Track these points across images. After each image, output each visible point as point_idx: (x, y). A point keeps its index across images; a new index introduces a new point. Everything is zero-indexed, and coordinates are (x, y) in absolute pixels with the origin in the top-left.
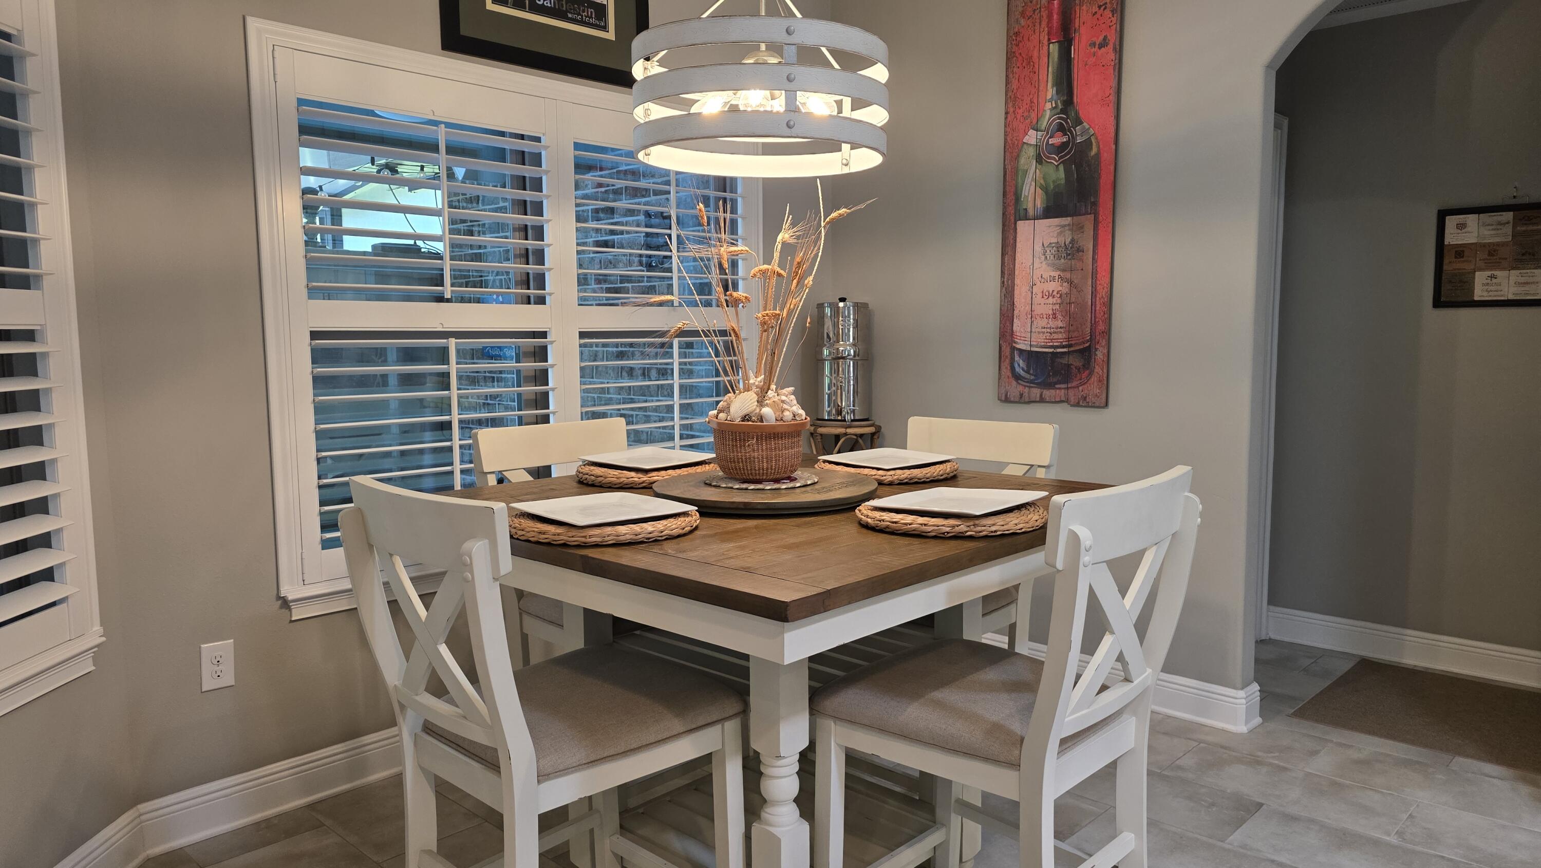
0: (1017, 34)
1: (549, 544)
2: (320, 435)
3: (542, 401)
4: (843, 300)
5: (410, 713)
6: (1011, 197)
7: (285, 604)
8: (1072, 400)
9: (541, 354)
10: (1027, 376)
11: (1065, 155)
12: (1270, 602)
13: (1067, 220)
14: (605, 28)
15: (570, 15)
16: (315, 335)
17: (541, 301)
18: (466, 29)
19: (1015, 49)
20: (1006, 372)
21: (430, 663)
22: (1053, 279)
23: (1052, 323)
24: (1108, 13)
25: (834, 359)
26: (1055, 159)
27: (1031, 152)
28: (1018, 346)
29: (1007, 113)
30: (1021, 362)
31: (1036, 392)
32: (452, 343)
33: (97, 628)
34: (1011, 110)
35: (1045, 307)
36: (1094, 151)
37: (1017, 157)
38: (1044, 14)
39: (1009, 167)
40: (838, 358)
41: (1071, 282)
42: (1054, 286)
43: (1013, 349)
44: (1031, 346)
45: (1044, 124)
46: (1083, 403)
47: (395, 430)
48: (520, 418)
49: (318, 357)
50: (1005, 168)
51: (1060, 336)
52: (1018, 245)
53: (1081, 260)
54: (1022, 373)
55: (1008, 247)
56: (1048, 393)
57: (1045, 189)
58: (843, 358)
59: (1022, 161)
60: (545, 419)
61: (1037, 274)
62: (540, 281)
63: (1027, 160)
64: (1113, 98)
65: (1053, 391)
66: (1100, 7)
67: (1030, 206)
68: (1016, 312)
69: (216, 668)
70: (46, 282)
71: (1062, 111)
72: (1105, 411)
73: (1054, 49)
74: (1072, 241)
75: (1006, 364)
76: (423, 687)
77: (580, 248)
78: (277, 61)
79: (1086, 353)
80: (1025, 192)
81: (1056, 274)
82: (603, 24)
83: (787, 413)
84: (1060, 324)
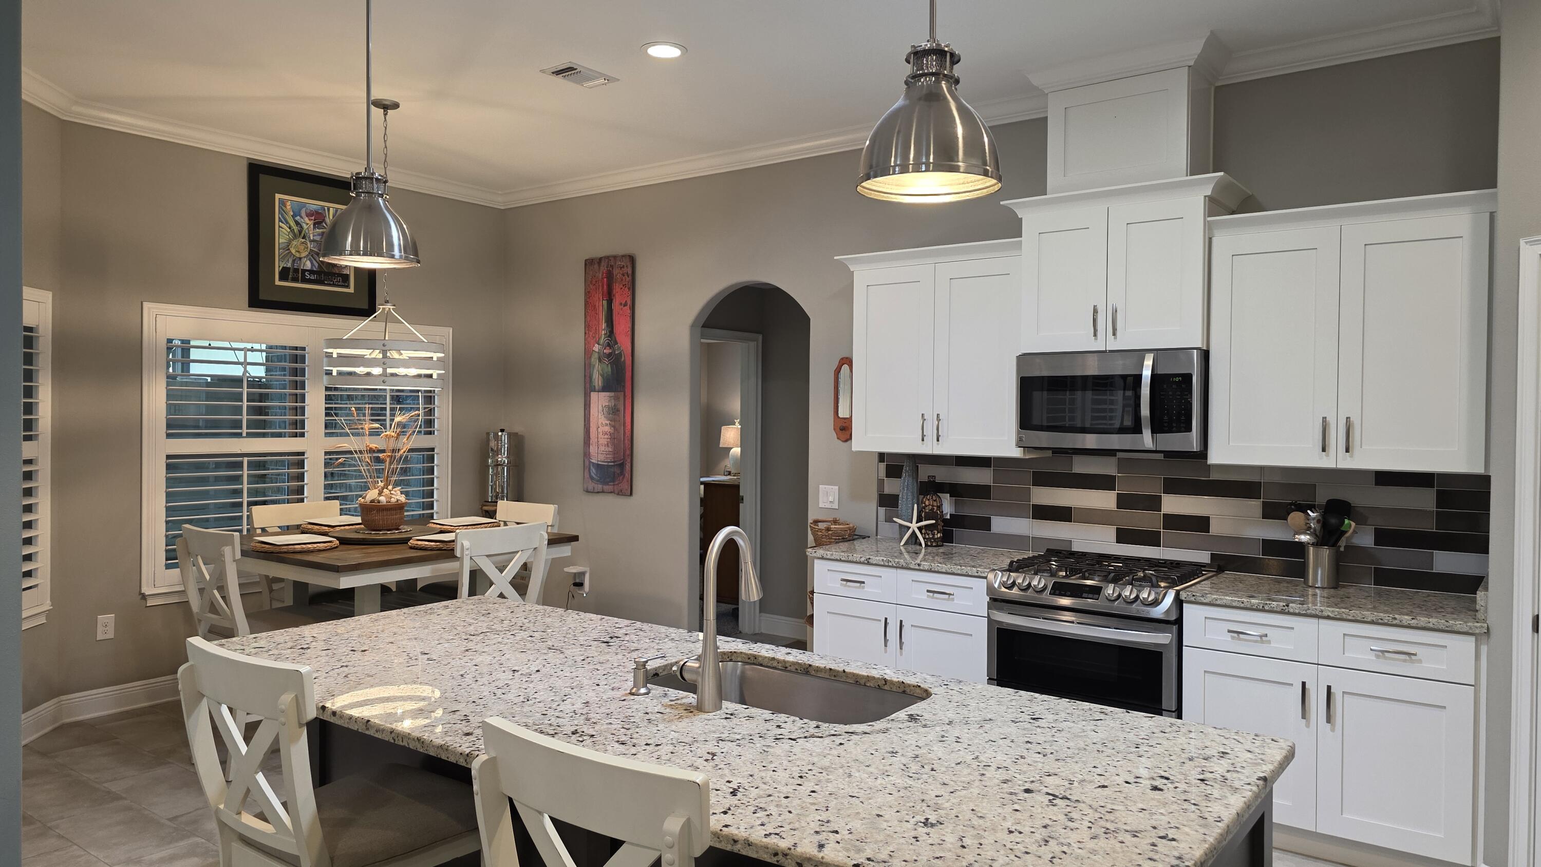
0: (589, 292)
1: (266, 552)
2: (168, 509)
3: (300, 491)
4: (502, 431)
5: (203, 623)
6: (587, 378)
7: (144, 597)
8: (616, 492)
9: (301, 464)
10: (596, 478)
11: (611, 359)
12: (760, 612)
13: (612, 394)
14: (348, 287)
15: (326, 282)
16: (168, 457)
17: (302, 435)
18: (263, 296)
19: (588, 300)
20: (587, 475)
21: (210, 599)
22: (607, 425)
23: (607, 449)
24: (626, 289)
25: (495, 466)
26: (606, 361)
27: (596, 355)
28: (592, 461)
29: (585, 333)
30: (594, 470)
31: (599, 487)
32: (246, 460)
33: (49, 602)
34: (587, 332)
35: (604, 440)
36: (623, 359)
37: (590, 357)
38: (600, 284)
39: (587, 362)
40: (497, 465)
41: (614, 427)
42: (607, 429)
43: (590, 462)
44: (598, 461)
45: (602, 341)
46: (620, 493)
47: (212, 507)
48: (288, 500)
49: (169, 467)
50: (585, 363)
51: (610, 456)
52: (592, 405)
53: (619, 416)
54: (594, 476)
55: (587, 406)
56: (606, 488)
57: (602, 376)
58: (500, 465)
59: (593, 360)
60: (302, 500)
61: (600, 421)
62: (302, 424)
63: (594, 359)
64: (630, 333)
65: (608, 487)
66: (623, 285)
67: (596, 385)
68: (591, 442)
69: (104, 628)
70: (40, 437)
71: (609, 337)
72: (632, 497)
73: (605, 303)
74: (615, 405)
75: (587, 471)
76: (208, 610)
77: (327, 406)
78: (157, 323)
79: (622, 466)
80: (594, 377)
81: (608, 422)
82: (346, 285)
83: (392, 499)
84: (610, 450)
